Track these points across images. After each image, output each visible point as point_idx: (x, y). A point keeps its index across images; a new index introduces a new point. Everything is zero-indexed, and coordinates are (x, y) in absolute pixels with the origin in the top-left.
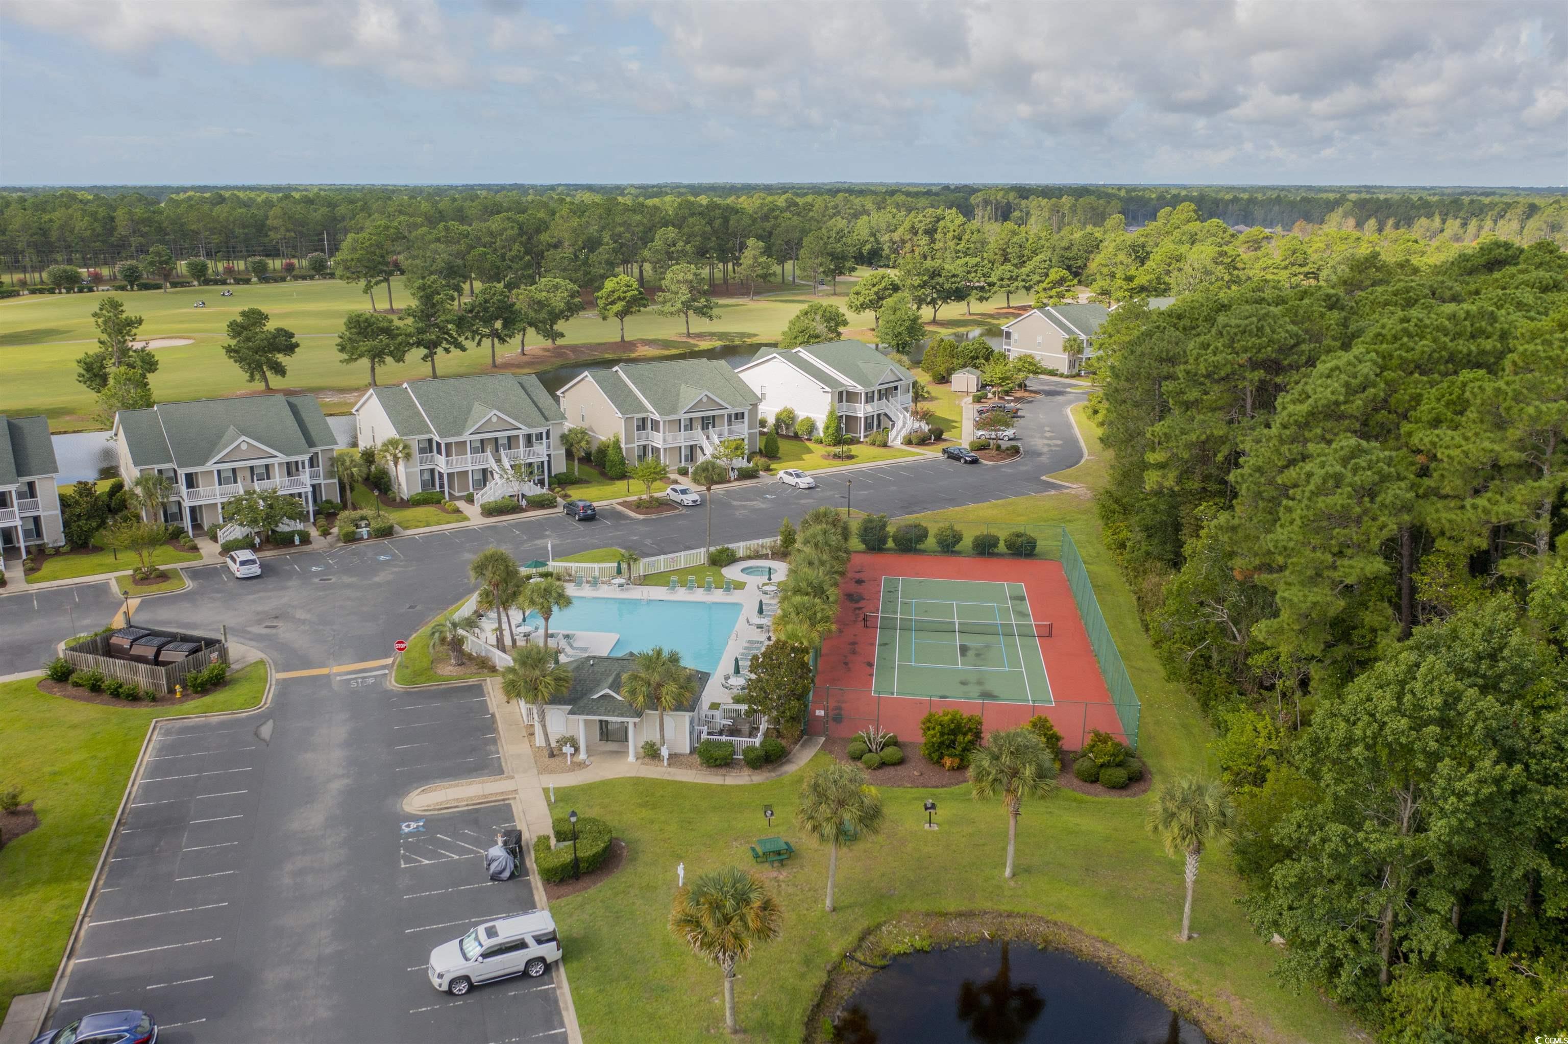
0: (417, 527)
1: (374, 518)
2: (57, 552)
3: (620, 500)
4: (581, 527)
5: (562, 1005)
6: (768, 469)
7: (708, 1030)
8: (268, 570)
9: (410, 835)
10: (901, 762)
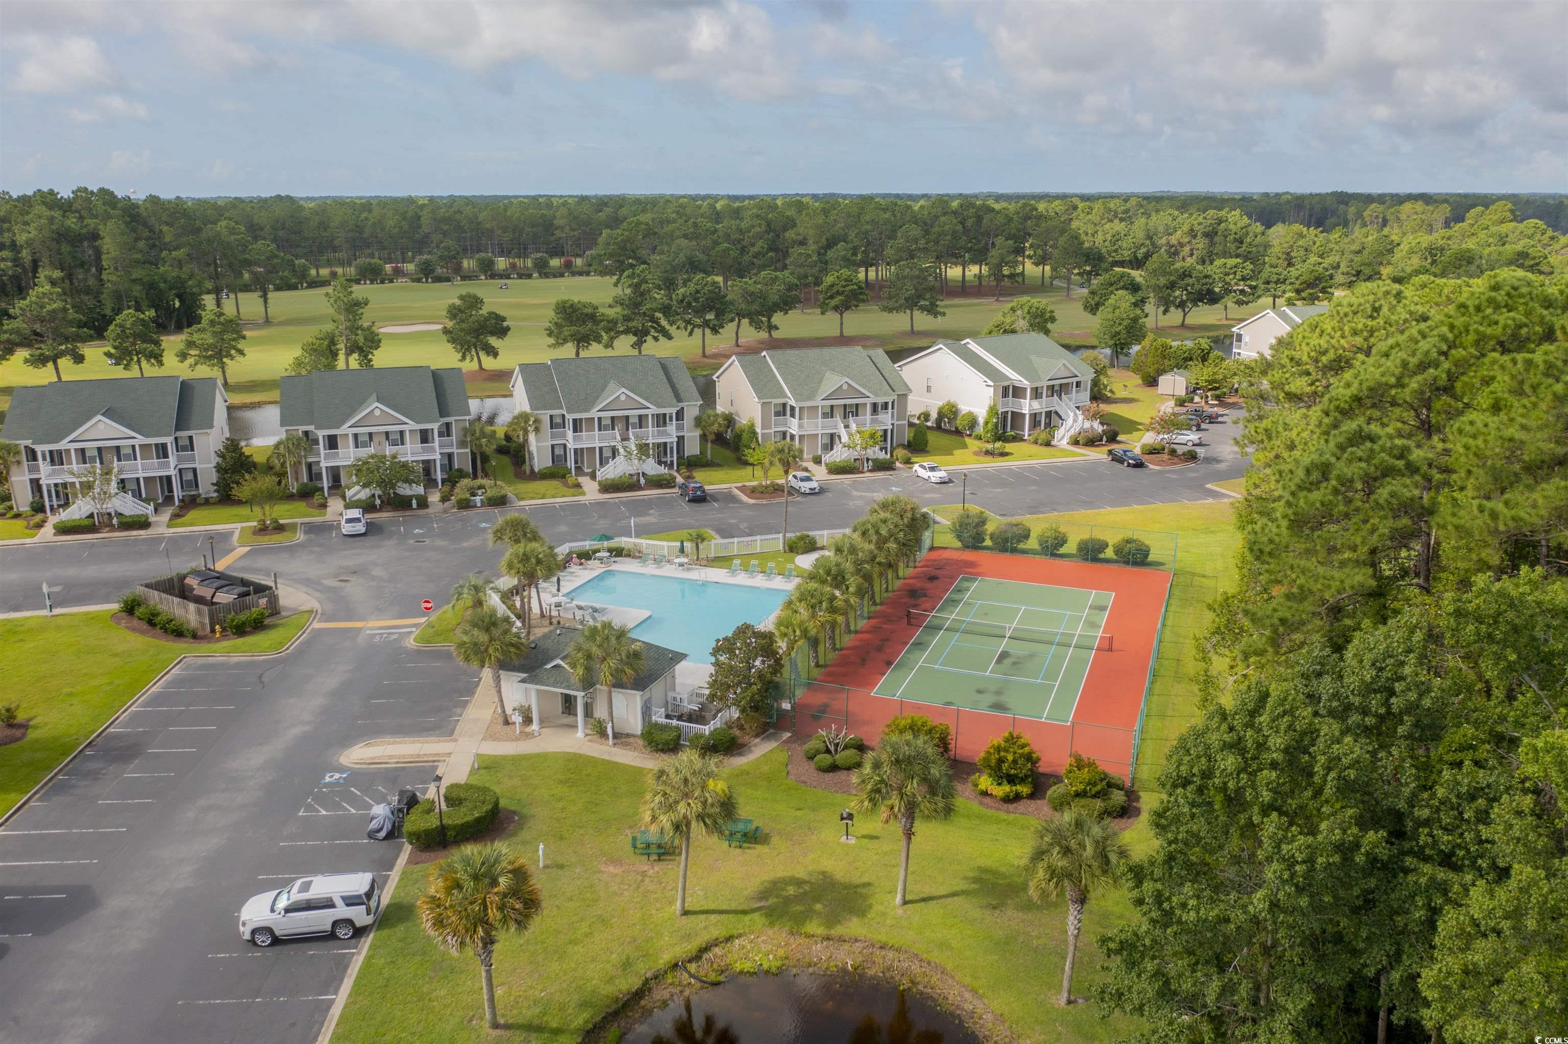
0: (532, 498)
1: (491, 487)
2: (207, 502)
3: (740, 485)
4: (686, 507)
5: (349, 971)
6: (908, 462)
7: (470, 1021)
8: (372, 529)
9: (327, 785)
10: (852, 767)
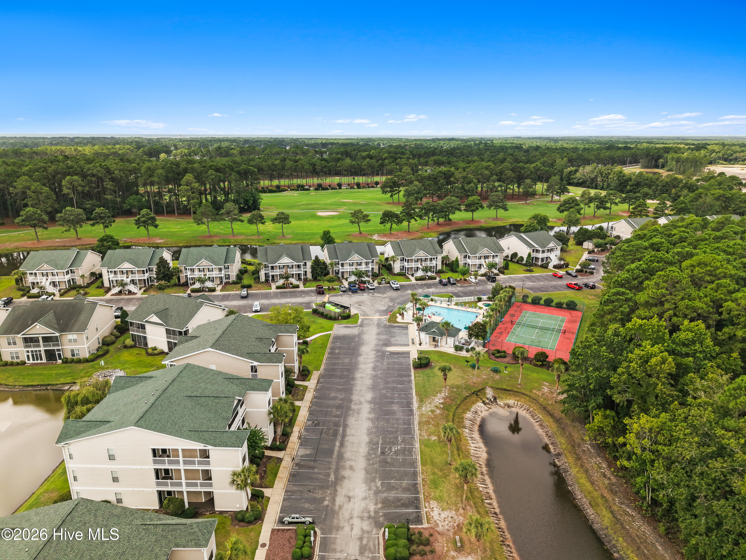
1: (386, 278)
10: (505, 357)
